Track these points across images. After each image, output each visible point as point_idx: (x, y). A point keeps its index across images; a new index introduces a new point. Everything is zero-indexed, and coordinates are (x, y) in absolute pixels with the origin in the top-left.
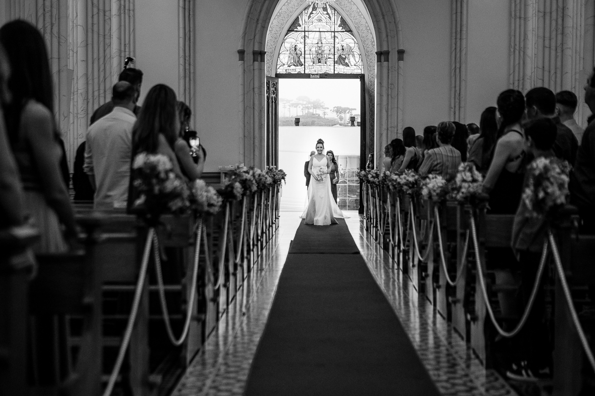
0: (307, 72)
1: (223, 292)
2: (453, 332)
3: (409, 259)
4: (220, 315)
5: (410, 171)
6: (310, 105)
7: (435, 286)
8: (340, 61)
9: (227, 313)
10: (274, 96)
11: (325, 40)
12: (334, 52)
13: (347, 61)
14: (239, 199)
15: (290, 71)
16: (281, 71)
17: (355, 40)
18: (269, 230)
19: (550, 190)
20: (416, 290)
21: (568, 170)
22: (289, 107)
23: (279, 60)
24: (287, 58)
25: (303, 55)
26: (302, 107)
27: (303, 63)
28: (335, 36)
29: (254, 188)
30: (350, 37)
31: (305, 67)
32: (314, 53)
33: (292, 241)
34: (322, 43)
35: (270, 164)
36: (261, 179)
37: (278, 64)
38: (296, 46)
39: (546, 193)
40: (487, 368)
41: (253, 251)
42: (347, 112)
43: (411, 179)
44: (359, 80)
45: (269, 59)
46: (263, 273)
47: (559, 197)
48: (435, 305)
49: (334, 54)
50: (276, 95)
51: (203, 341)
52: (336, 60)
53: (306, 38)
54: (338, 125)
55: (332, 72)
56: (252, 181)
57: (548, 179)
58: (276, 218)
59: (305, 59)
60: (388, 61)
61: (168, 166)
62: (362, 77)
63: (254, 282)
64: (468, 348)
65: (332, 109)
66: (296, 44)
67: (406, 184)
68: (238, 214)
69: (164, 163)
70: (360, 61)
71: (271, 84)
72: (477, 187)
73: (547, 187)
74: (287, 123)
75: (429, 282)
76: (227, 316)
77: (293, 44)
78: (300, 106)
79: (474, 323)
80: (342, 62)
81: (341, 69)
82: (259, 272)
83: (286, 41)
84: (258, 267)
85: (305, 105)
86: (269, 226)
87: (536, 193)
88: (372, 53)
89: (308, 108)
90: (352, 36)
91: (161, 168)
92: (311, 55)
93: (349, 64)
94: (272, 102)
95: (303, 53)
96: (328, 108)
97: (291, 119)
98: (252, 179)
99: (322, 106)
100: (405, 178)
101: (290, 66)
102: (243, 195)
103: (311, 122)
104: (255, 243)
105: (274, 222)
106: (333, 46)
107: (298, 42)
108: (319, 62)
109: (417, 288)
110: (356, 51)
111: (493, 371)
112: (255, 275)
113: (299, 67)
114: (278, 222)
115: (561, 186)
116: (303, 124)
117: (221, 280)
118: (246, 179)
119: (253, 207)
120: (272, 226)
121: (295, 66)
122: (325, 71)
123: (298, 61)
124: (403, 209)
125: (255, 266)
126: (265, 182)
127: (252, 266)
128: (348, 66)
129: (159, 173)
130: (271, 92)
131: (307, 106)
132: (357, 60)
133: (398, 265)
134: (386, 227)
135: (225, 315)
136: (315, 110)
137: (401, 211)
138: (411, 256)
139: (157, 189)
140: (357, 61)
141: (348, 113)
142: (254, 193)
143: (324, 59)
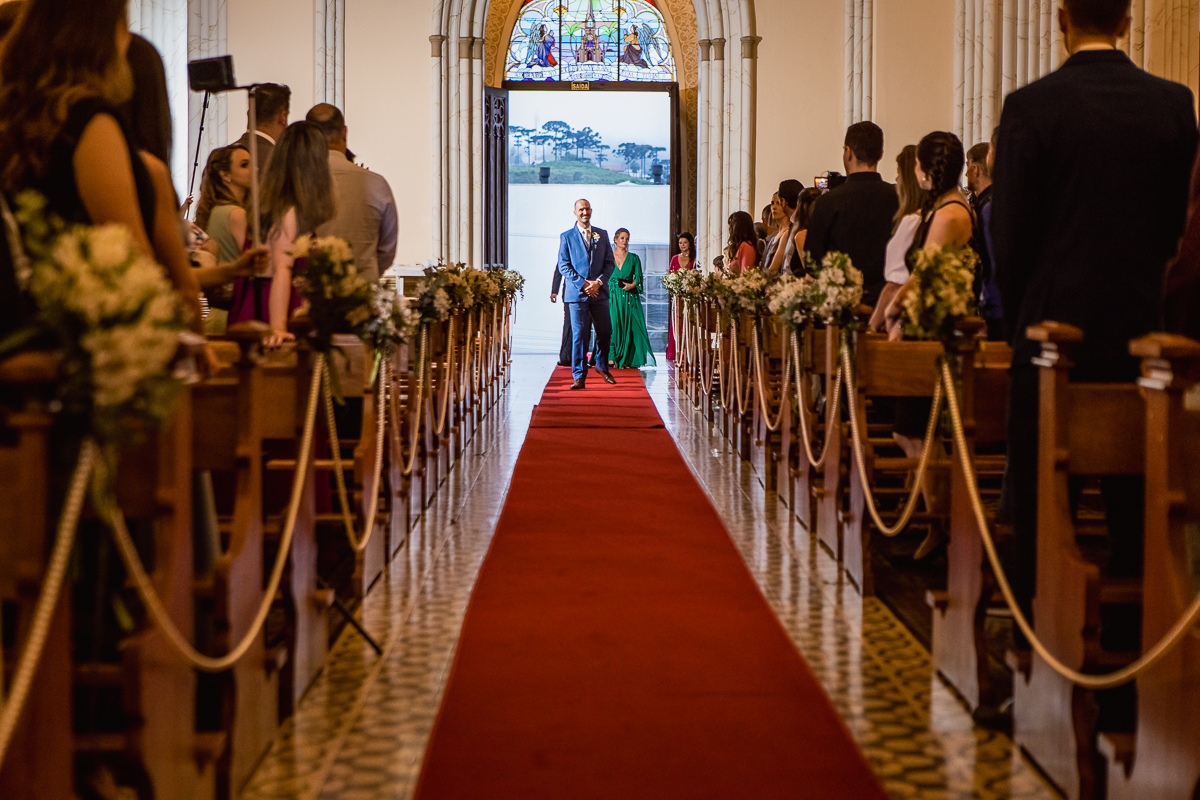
0: (565, 77)
1: (415, 482)
2: (818, 546)
3: (752, 432)
4: (412, 524)
5: (752, 271)
6: (570, 141)
7: (792, 475)
8: (631, 57)
9: (424, 521)
10: (499, 125)
11: (600, 16)
12: (619, 39)
13: (643, 57)
14: (442, 320)
15: (531, 76)
16: (513, 75)
17: (660, 15)
18: (492, 385)
19: (942, 294)
20: (762, 486)
21: (972, 262)
22: (526, 144)
23: (509, 55)
24: (525, 51)
25: (557, 45)
26: (553, 144)
27: (557, 60)
28: (619, 7)
29: (469, 301)
30: (649, 9)
31: (560, 69)
32: (579, 40)
33: (535, 406)
34: (594, 21)
35: (492, 260)
36: (479, 286)
37: (508, 61)
38: (543, 26)
39: (938, 299)
40: (866, 594)
41: (464, 420)
42: (647, 154)
43: (754, 285)
44: (667, 94)
45: (489, 52)
46: (483, 460)
47: (957, 304)
48: (792, 509)
49: (619, 43)
50: (504, 124)
51: (387, 561)
52: (622, 54)
53: (563, 11)
54: (628, 183)
55: (613, 78)
56: (465, 288)
57: (940, 276)
58: (504, 364)
59: (560, 52)
60: (722, 58)
61: (347, 255)
62: (672, 88)
63: (466, 474)
64: (840, 569)
65: (617, 149)
66: (543, 23)
67: (745, 294)
68: (439, 349)
69: (340, 250)
70: (670, 57)
71: (493, 103)
72: (853, 294)
73: (940, 289)
74: (524, 178)
75: (784, 469)
76: (423, 526)
77: (537, 23)
78: (550, 141)
79: (849, 526)
80: (635, 58)
81: (632, 72)
82: (475, 459)
83: (524, 16)
84: (472, 451)
85: (560, 139)
86: (493, 378)
87: (922, 297)
88: (693, 40)
89: (566, 145)
90: (653, 7)
91: (335, 258)
92: (574, 45)
93: (648, 63)
94: (496, 137)
95: (557, 40)
96: (607, 147)
97: (532, 169)
98: (465, 284)
99: (595, 143)
100: (743, 283)
101: (530, 66)
102: (451, 312)
103: (572, 176)
104: (468, 406)
105: (501, 371)
106: (617, 26)
107: (547, 19)
108: (588, 59)
109: (764, 484)
110: (662, 36)
111: (874, 599)
112: (467, 462)
113: (550, 68)
114: (509, 373)
115: (960, 287)
116: (556, 179)
117: (413, 465)
118: (454, 285)
119: (466, 338)
120: (497, 379)
121: (541, 66)
122: (600, 77)
123: (547, 57)
124: (742, 342)
125: (468, 449)
126: (487, 293)
127: (463, 448)
128: (646, 66)
129: (333, 265)
130: (493, 118)
131: (564, 141)
132: (664, 55)
133: (735, 446)
134: (714, 380)
135: (418, 524)
136: (580, 150)
137: (740, 345)
138: (755, 428)
139: (328, 291)
140: (663, 57)
141: (649, 157)
142: (467, 311)
143: (598, 52)
